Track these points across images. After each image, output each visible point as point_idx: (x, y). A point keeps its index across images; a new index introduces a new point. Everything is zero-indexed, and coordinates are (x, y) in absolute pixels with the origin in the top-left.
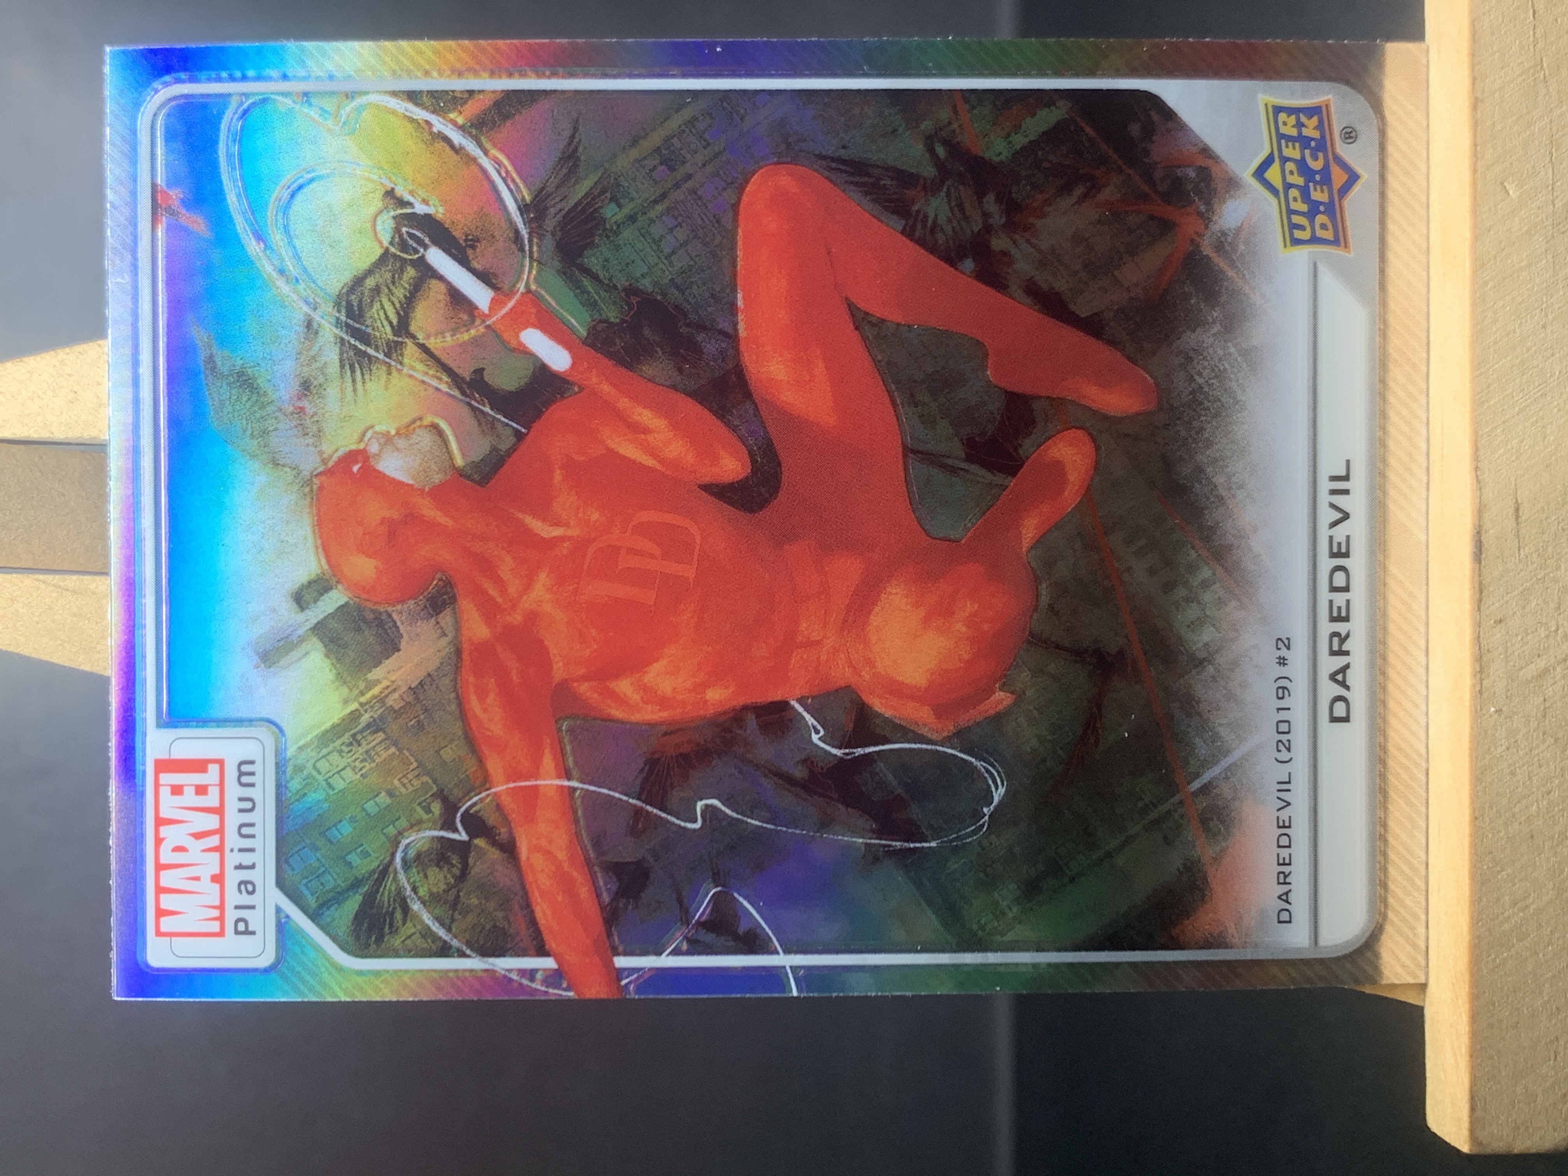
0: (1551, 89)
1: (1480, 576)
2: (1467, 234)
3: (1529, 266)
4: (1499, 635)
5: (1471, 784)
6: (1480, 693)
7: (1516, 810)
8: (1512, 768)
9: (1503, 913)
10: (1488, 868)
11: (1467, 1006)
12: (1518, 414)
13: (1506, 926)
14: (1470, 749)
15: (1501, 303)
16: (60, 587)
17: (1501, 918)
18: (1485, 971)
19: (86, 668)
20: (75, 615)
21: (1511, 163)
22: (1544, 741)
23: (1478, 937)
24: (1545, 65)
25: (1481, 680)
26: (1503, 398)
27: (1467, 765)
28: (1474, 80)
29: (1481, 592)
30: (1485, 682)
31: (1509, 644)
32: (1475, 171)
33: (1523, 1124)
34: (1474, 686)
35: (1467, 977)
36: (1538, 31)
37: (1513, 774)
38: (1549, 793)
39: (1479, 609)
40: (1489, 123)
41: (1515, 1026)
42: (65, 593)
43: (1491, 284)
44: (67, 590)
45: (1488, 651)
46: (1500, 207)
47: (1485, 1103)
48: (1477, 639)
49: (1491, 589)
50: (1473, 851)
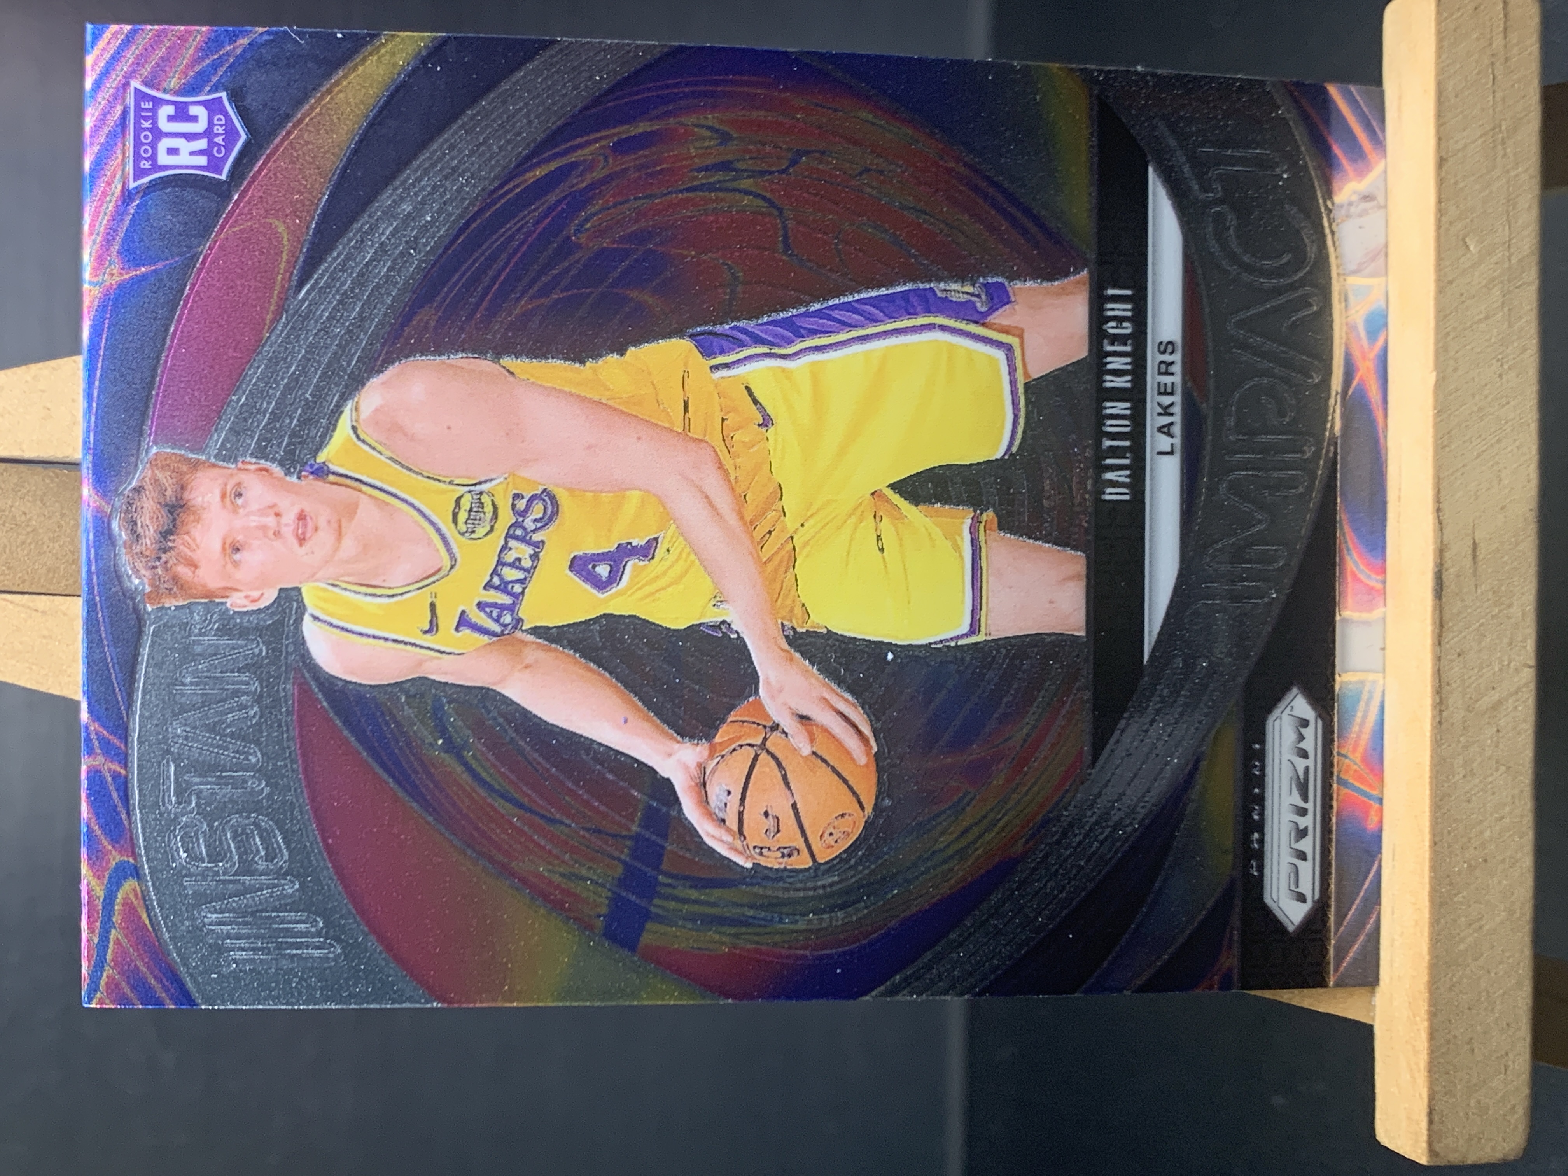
0: (1508, 150)
1: (1441, 612)
3: (1487, 318)
4: (1457, 669)
6: (1440, 723)
11: (1426, 1024)
12: (1477, 458)
13: (1462, 947)
15: (1460, 353)
16: (29, 607)
19: (57, 692)
20: (44, 637)
21: (1472, 221)
22: (1497, 770)
23: (1437, 957)
24: (1503, 128)
25: (1441, 711)
27: (1428, 792)
28: (1440, 139)
29: (1442, 626)
30: (1444, 714)
32: (1439, 227)
34: (1434, 717)
35: (1426, 995)
36: (1499, 95)
38: (1502, 818)
39: (1440, 644)
40: (1452, 181)
42: (34, 613)
43: (1452, 335)
44: (37, 611)
45: (1448, 684)
48: (1438, 672)
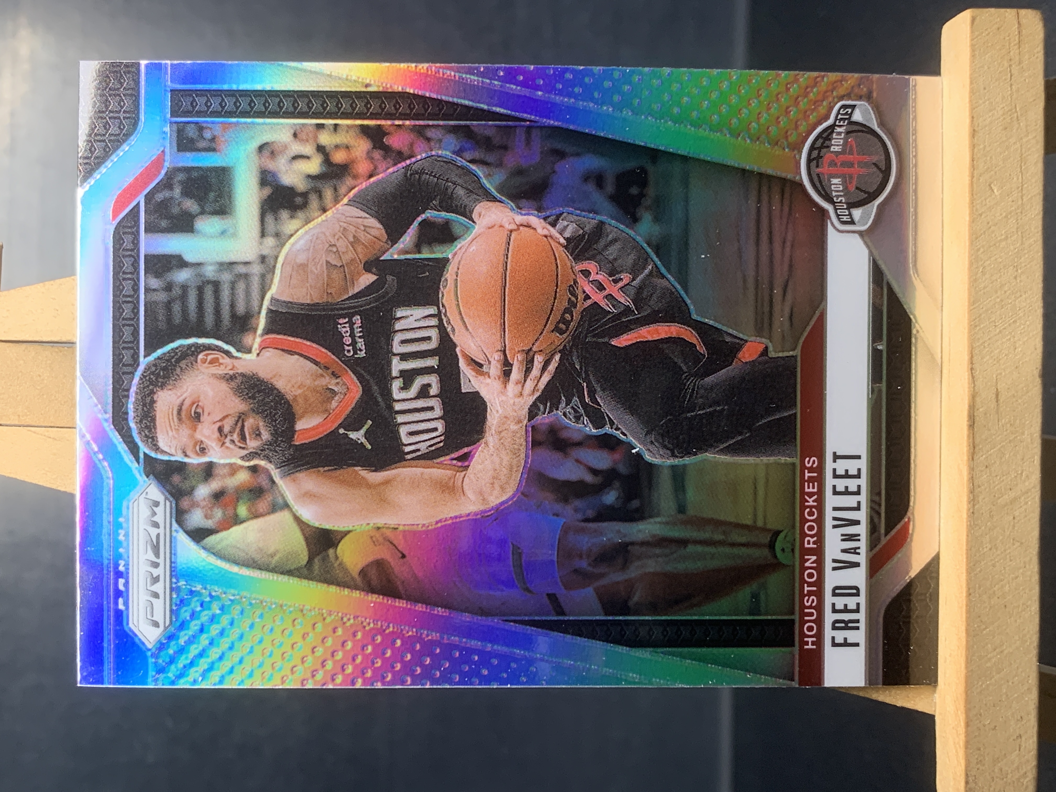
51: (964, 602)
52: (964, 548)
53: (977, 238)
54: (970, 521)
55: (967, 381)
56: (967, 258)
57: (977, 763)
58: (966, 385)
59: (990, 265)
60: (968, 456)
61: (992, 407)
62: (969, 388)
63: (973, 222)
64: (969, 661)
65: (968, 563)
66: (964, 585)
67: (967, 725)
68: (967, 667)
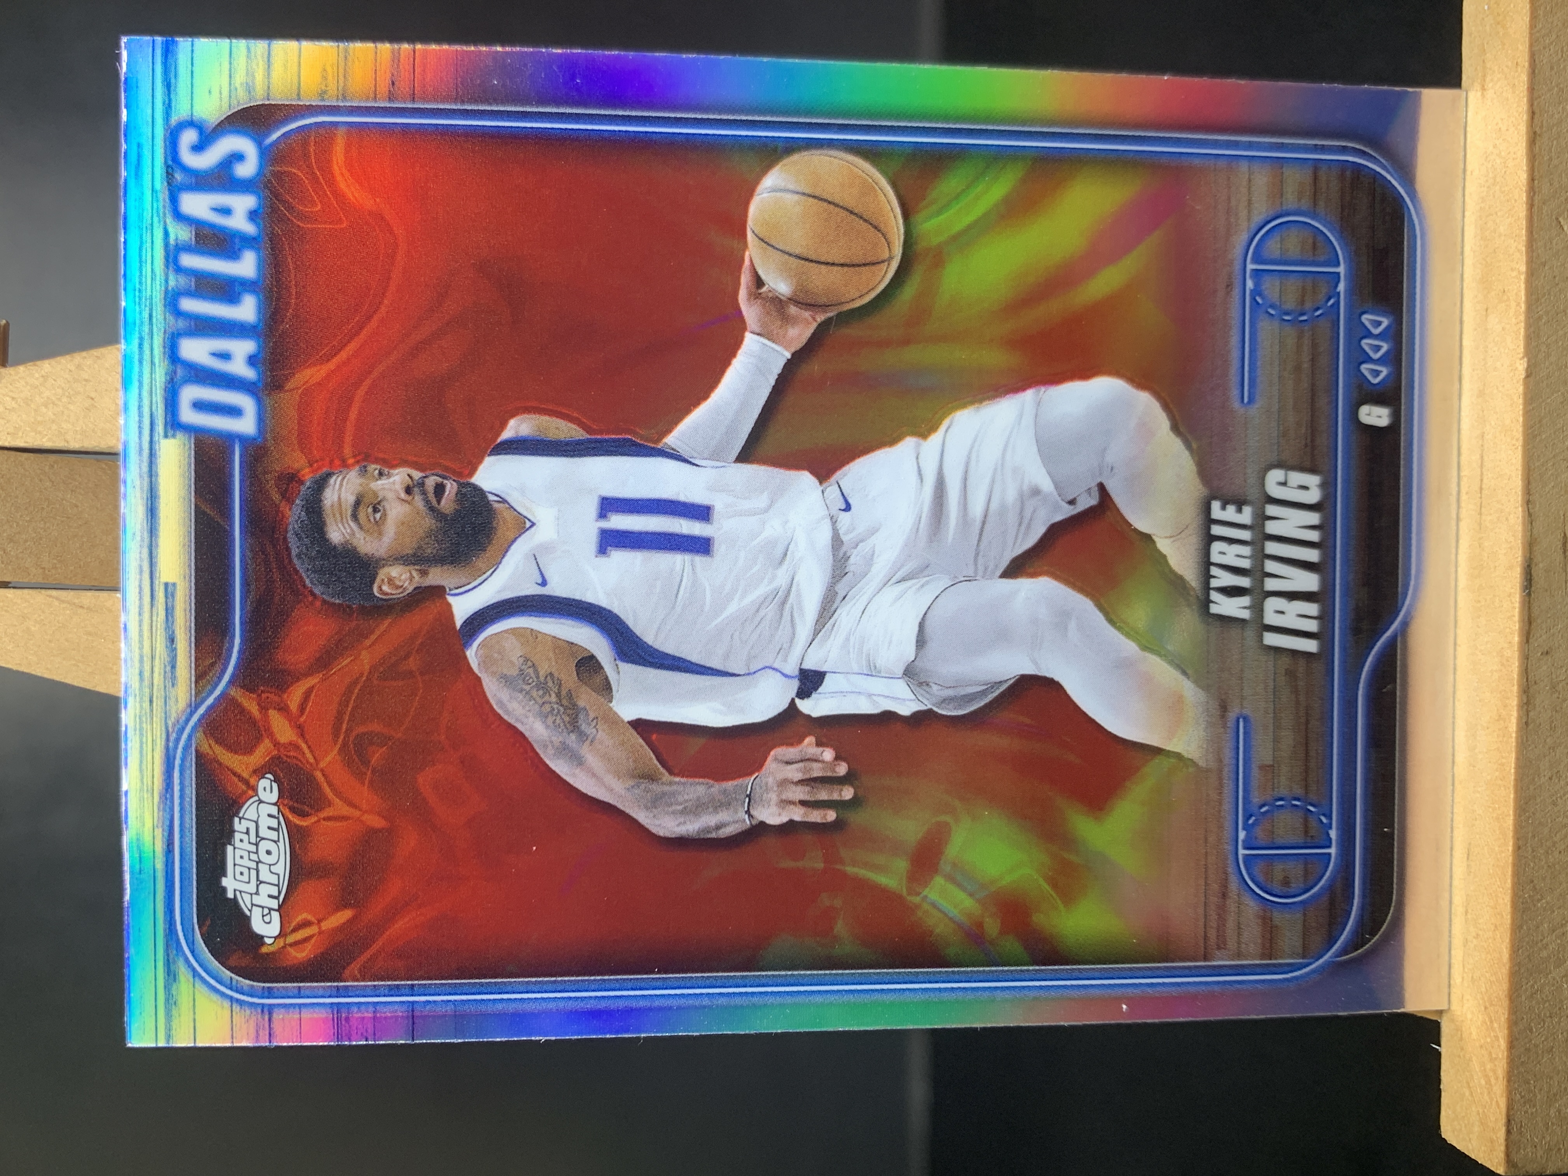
2: (1523, 268)
5: (1515, 815)
7: (1555, 839)
8: (1554, 798)
9: (1541, 940)
10: (1530, 896)
14: (1516, 780)
17: (1540, 945)
18: (1523, 998)
26: (1555, 433)
31: (1554, 676)
33: (1555, 1145)
37: (1555, 804)
41: (1550, 1050)
46: (1554, 242)
47: (1521, 1126)
49: (1539, 621)
50: (1516, 880)
51: (1510, 859)
52: (1513, 777)
53: (1538, 300)
54: (1522, 736)
55: (1520, 520)
56: (1522, 331)
57: (1525, 1103)
58: (1519, 528)
59: (1556, 341)
60: (1520, 636)
61: (1558, 560)
62: (1524, 531)
63: (1532, 275)
64: (1516, 948)
65: (1517, 799)
66: (1510, 834)
67: (1512, 1045)
68: (1512, 959)
